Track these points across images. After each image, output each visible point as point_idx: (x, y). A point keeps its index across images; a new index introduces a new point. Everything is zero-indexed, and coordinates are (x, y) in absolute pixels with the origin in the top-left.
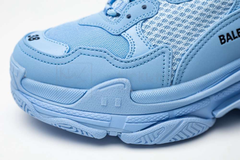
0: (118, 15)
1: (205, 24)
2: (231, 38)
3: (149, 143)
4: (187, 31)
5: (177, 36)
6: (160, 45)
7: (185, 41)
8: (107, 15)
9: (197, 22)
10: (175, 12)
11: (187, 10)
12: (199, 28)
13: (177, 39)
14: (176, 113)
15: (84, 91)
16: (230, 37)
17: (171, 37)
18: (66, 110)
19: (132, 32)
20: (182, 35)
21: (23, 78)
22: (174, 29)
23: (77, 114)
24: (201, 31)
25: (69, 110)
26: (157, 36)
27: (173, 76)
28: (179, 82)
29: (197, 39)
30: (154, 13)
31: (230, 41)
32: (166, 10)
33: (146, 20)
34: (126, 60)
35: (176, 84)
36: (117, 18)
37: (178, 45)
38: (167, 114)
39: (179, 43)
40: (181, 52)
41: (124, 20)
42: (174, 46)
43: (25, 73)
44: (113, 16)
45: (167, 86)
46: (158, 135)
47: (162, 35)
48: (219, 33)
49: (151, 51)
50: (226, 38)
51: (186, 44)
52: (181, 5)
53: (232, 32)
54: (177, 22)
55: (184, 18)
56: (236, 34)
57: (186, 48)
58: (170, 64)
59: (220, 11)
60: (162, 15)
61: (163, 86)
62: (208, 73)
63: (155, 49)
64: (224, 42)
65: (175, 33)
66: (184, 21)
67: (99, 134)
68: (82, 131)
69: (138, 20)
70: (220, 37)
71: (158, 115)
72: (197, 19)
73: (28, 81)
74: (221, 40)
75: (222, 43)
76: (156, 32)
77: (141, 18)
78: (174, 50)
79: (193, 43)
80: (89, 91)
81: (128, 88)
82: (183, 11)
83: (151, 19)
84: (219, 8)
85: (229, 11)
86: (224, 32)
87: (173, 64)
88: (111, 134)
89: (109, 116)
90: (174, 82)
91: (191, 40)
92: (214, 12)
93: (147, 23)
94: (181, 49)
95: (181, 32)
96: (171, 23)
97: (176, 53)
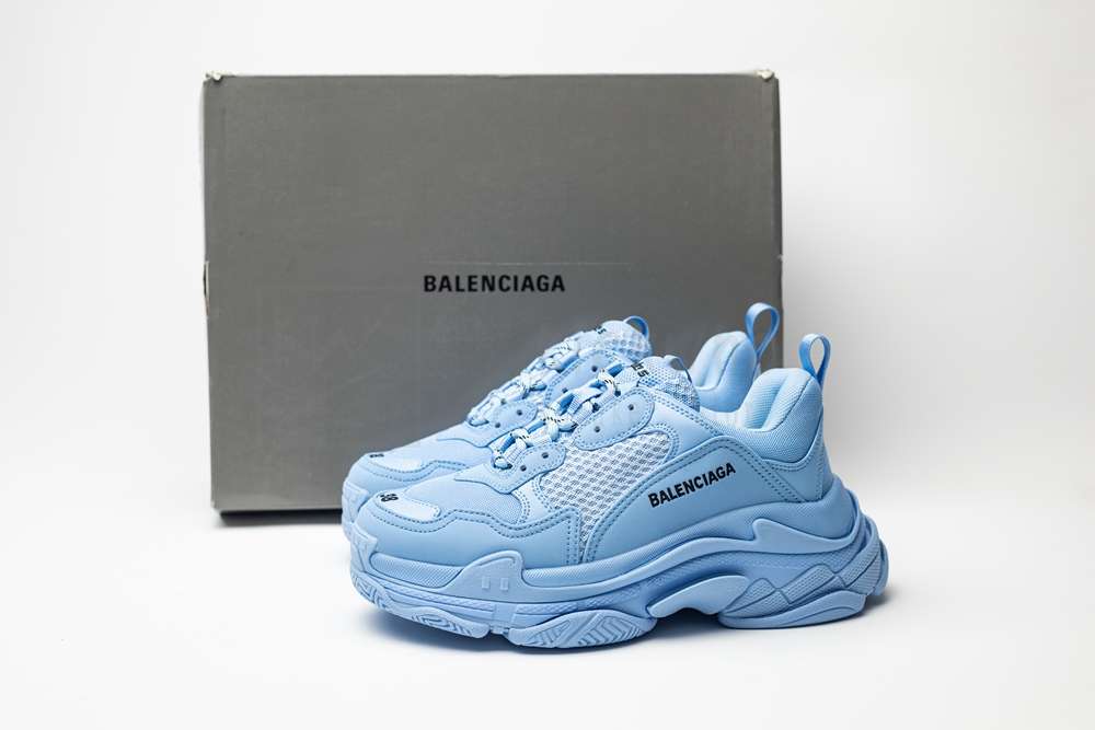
0: (510, 466)
1: (629, 479)
2: (667, 498)
3: (549, 645)
4: (603, 488)
5: (589, 495)
6: (564, 507)
7: (599, 502)
8: (495, 466)
9: (618, 476)
10: (587, 462)
11: (604, 459)
12: (620, 484)
13: (589, 499)
14: (588, 602)
15: (459, 569)
16: (665, 496)
17: (580, 496)
18: (433, 596)
19: (527, 489)
20: (597, 493)
21: (375, 552)
22: (585, 485)
23: (449, 601)
24: (624, 488)
25: (437, 596)
26: (560, 494)
27: (582, 549)
28: (593, 559)
29: (618, 499)
30: (559, 463)
31: (666, 501)
32: (576, 460)
33: (546, 473)
34: (516, 525)
35: (587, 561)
36: (508, 471)
37: (590, 508)
38: (574, 603)
39: (591, 504)
40: (595, 517)
41: (516, 473)
42: (585, 509)
43: (376, 546)
44: (503, 469)
45: (575, 564)
46: (561, 631)
47: (568, 493)
48: (649, 491)
49: (552, 514)
50: (659, 497)
51: (602, 506)
52: (596, 452)
53: (669, 490)
54: (590, 476)
55: (600, 469)
56: (674, 493)
57: (602, 511)
58: (578, 533)
59: (651, 459)
60: (568, 465)
61: (568, 564)
62: (636, 548)
63: (558, 511)
64: (657, 504)
65: (587, 490)
66: (598, 474)
67: (477, 630)
68: (454, 625)
69: (535, 473)
70: (650, 496)
71: (561, 605)
72: (617, 471)
73: (381, 556)
74: (652, 500)
75: (654, 505)
76: (560, 490)
77: (539, 471)
78: (584, 514)
79: (612, 504)
80: (465, 569)
81: (518, 565)
82: (597, 460)
83: (554, 472)
84: (649, 455)
85: (663, 460)
86: (656, 489)
87: (583, 534)
88: (495, 632)
89: (493, 604)
90: (584, 558)
91: (609, 500)
92: (642, 462)
93: (547, 477)
94: (594, 512)
95: (594, 489)
96: (581, 477)
97: (587, 518)
